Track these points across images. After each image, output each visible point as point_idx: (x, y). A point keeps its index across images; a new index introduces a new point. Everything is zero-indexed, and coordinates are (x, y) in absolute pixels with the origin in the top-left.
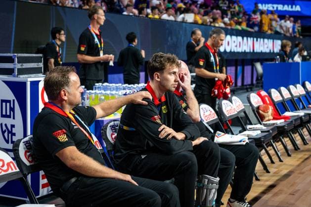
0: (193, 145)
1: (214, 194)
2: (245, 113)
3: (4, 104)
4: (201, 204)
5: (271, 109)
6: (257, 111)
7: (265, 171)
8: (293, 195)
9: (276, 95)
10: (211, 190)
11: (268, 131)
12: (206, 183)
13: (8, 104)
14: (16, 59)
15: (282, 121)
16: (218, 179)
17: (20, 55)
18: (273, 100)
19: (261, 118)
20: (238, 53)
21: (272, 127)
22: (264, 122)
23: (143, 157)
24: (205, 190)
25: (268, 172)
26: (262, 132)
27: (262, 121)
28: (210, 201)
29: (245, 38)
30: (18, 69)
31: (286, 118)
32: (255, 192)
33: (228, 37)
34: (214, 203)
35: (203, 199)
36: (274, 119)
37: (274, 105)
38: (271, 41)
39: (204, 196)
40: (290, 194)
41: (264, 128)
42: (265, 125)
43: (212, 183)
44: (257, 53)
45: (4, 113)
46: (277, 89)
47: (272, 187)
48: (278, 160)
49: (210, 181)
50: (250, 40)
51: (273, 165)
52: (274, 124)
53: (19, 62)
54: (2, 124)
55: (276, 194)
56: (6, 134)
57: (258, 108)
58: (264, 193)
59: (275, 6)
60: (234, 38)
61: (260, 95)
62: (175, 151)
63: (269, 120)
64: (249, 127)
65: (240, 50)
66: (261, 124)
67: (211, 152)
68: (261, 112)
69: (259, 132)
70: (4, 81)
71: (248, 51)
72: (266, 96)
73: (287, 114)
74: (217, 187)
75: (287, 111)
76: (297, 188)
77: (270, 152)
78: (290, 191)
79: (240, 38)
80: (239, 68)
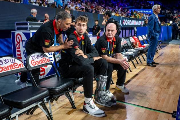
0: (94, 60)
1: (105, 84)
2: (127, 45)
3: (23, 42)
4: (98, 88)
5: (138, 43)
6: (132, 44)
7: (134, 67)
8: (145, 79)
9: (140, 38)
10: (103, 82)
11: (136, 52)
12: (100, 79)
13: (25, 42)
14: (28, 23)
15: (142, 48)
16: (107, 77)
17: (30, 22)
18: (139, 40)
19: (134, 47)
20: (130, 25)
21: (138, 50)
22: (135, 48)
23: (70, 66)
24: (100, 82)
25: (136, 68)
26: (133, 52)
27: (134, 48)
28: (103, 87)
29: (132, 21)
30: (30, 28)
31: (144, 46)
32: (129, 78)
33: (127, 20)
34: (105, 88)
35: (99, 86)
36: (139, 47)
37: (140, 42)
38: (141, 22)
39: (100, 85)
40: (144, 79)
41: (134, 51)
42: (135, 49)
43: (103, 79)
44: (136, 25)
45: (24, 46)
46: (141, 36)
47: (137, 75)
48: (140, 63)
49: (102, 78)
50: (134, 21)
51: (138, 65)
52: (139, 49)
53: (30, 25)
54: (23, 50)
55: (138, 79)
56: (25, 54)
57: (133, 43)
58: (133, 78)
59: (143, 11)
60: (128, 20)
61: (134, 38)
62: (83, 64)
63: (137, 47)
64: (129, 50)
65: (130, 24)
66: (134, 49)
67: (103, 64)
68: (134, 44)
69: (132, 52)
70: (23, 33)
71: (133, 25)
72: (136, 38)
73: (145, 45)
74: (106, 80)
75: (144, 44)
76: (147, 76)
77: (137, 60)
78: (144, 77)
79: (130, 21)
80: (130, 30)
